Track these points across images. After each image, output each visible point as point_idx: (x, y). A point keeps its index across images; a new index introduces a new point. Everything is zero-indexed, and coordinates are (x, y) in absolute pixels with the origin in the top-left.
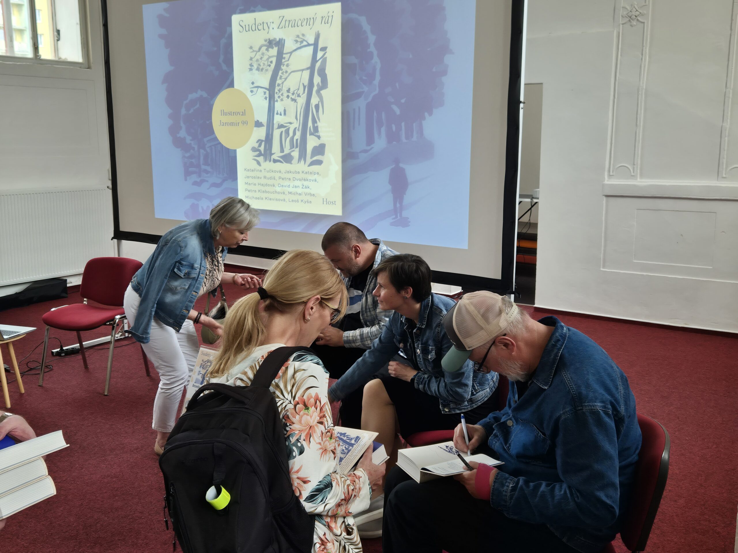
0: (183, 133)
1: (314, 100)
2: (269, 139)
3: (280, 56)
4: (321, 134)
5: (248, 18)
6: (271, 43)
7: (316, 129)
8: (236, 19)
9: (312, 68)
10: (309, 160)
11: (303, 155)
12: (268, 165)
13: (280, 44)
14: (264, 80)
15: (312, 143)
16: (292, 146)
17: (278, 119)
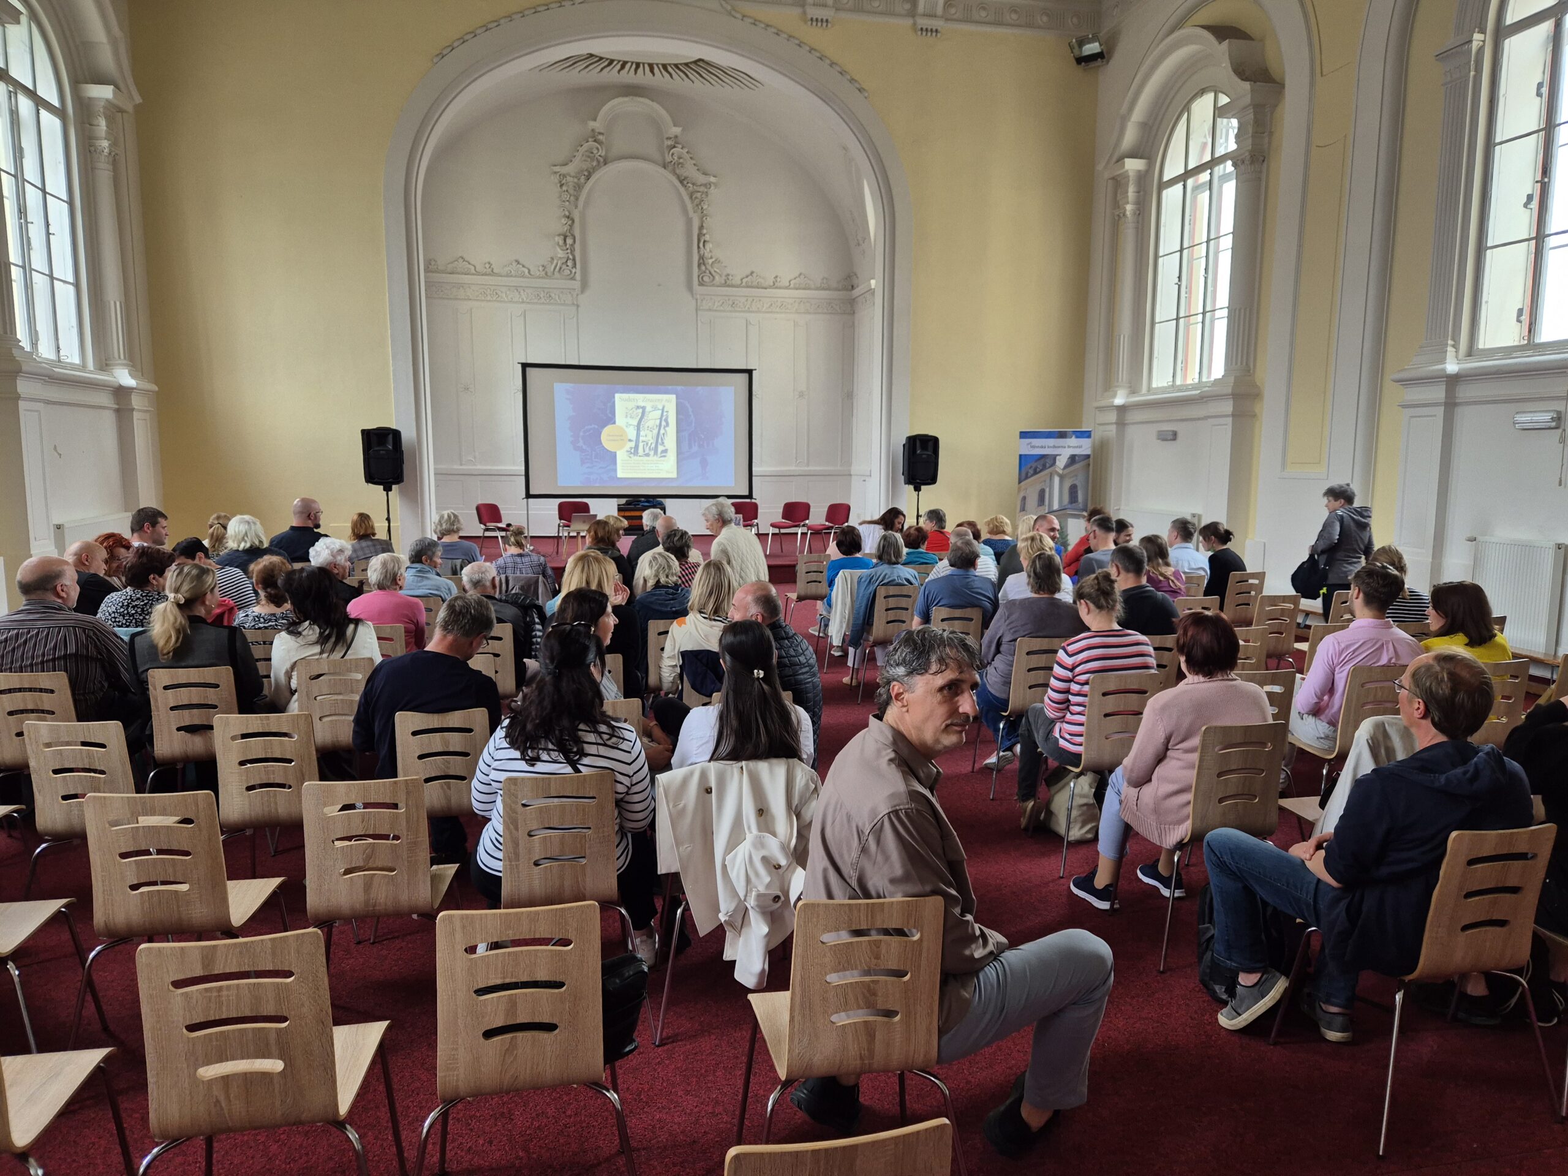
0: (581, 444)
1: (662, 431)
2: (637, 447)
3: (643, 413)
4: (666, 444)
5: (625, 396)
6: (638, 407)
7: (663, 443)
8: (617, 396)
9: (661, 419)
10: (659, 455)
11: (656, 453)
12: (636, 458)
13: (644, 408)
14: (635, 422)
15: (660, 448)
16: (650, 449)
17: (641, 439)
